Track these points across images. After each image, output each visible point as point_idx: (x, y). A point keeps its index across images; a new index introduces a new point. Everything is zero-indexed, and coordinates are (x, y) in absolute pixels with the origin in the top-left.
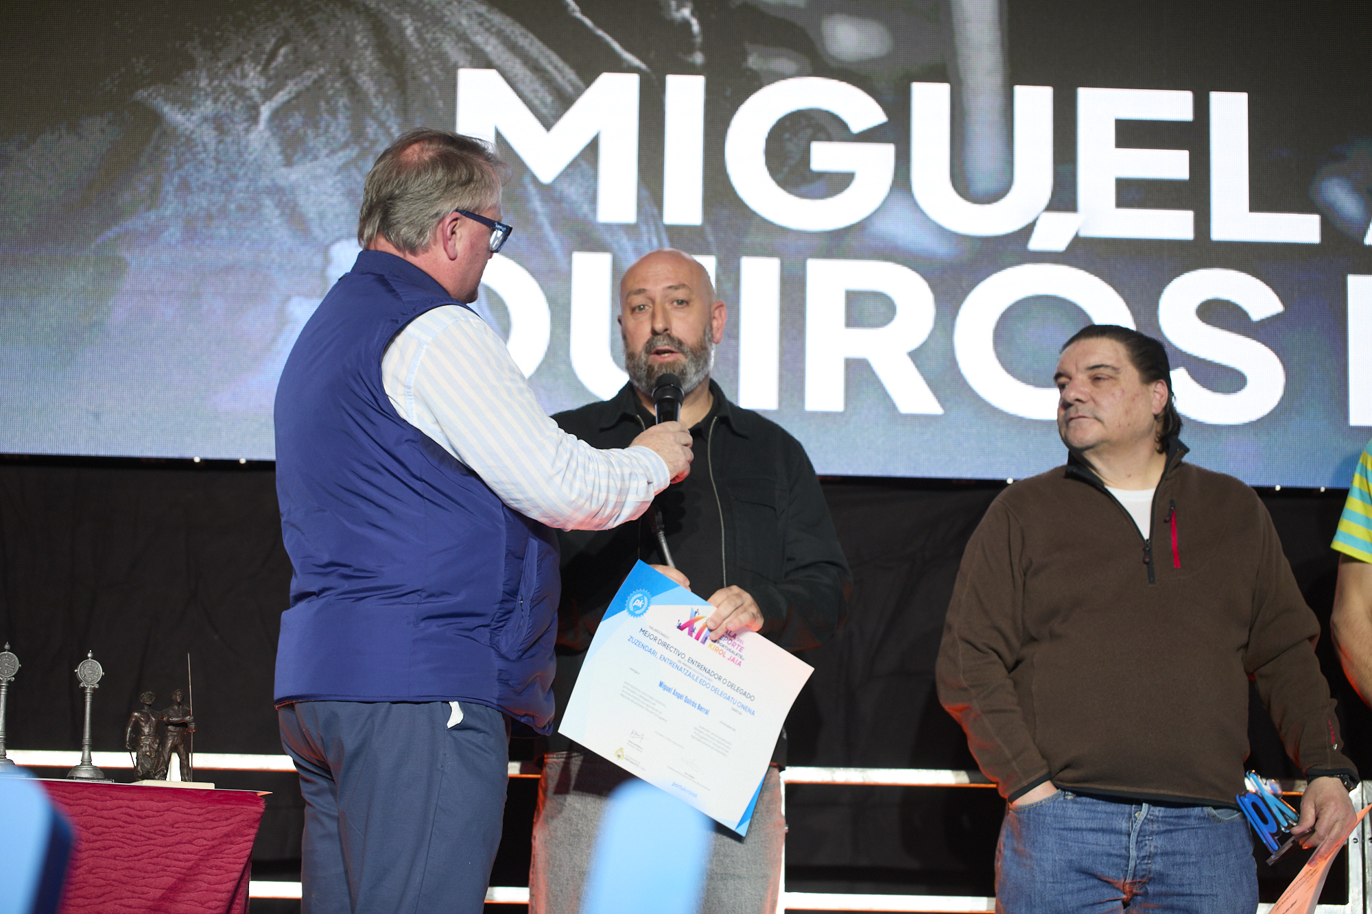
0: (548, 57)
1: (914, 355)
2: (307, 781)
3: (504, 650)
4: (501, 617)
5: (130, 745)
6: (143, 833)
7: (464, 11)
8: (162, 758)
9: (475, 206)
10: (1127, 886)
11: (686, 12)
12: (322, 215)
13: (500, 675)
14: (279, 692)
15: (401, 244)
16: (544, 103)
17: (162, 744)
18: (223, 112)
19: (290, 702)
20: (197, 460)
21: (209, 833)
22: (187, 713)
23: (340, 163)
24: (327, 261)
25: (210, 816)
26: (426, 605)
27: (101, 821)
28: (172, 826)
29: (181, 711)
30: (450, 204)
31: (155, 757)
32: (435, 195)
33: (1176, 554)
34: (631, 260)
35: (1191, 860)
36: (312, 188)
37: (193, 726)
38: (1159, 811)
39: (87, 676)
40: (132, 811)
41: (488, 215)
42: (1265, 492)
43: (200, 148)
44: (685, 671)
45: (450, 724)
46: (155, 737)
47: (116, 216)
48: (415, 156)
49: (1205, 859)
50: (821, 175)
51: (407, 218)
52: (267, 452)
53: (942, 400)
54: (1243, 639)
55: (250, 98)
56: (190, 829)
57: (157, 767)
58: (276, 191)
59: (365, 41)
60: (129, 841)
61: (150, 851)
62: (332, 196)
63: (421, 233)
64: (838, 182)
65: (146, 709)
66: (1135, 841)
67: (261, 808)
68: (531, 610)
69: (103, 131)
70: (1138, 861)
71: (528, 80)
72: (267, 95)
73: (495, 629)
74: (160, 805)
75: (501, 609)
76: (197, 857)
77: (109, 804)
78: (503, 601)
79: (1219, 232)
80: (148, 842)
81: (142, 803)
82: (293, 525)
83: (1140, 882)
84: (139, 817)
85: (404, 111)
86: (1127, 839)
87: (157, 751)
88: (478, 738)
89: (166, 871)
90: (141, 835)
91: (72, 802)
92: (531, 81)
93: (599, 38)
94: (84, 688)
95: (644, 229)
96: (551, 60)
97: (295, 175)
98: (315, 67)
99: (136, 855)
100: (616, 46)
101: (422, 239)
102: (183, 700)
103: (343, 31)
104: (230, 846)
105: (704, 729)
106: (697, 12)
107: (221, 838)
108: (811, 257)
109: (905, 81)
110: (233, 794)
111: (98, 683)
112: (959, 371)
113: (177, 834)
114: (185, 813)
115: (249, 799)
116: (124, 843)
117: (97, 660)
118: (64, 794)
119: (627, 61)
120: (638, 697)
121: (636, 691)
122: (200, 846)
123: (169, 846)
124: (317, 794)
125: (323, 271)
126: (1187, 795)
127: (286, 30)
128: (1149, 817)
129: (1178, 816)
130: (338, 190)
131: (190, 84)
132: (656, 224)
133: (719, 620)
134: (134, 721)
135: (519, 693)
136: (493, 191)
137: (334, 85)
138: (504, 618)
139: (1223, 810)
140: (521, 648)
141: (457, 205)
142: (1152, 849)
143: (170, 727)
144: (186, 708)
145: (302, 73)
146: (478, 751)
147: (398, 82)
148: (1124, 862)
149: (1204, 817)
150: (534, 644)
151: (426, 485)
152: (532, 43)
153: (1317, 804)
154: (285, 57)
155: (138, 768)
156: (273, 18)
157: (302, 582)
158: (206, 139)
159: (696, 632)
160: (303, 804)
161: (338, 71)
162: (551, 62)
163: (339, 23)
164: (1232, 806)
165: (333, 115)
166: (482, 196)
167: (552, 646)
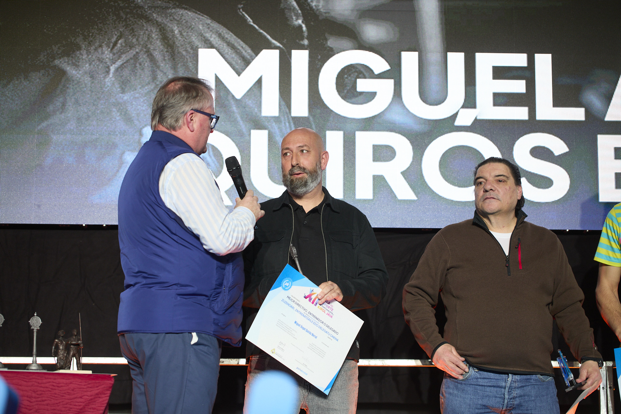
0: (238, 42)
1: (404, 173)
2: (133, 369)
3: (216, 310)
4: (214, 295)
5: (54, 354)
6: (60, 394)
8: (68, 360)
9: (201, 107)
10: (503, 411)
11: (300, 21)
12: (138, 115)
13: (214, 321)
14: (120, 328)
15: (169, 127)
16: (237, 63)
17: (68, 353)
19: (123, 333)
20: (84, 225)
21: (89, 393)
22: (79, 340)
23: (146, 91)
24: (141, 134)
25: (90, 386)
26: (181, 290)
27: (42, 389)
28: (73, 390)
29: (77, 339)
30: (189, 107)
31: (65, 359)
32: (182, 104)
33: (520, 263)
35: (532, 399)
37: (82, 345)
38: (517, 377)
39: (34, 324)
40: (54, 384)
41: (207, 111)
43: (83, 85)
44: (307, 318)
45: (192, 343)
46: (65, 351)
47: (47, 117)
48: (172, 87)
49: (538, 398)
50: (361, 93)
51: (170, 115)
53: (416, 194)
54: (550, 300)
56: (81, 392)
57: (66, 364)
59: (157, 37)
60: (53, 398)
61: (63, 402)
62: (143, 106)
63: (177, 121)
64: (371, 96)
65: (61, 338)
66: (507, 391)
67: (112, 382)
68: (229, 292)
69: (40, 79)
70: (509, 400)
73: (212, 301)
74: (68, 381)
75: (214, 292)
76: (84, 404)
77: (44, 381)
78: (215, 289)
79: (541, 115)
80: (62, 398)
81: (59, 380)
82: (124, 254)
83: (509, 409)
84: (58, 386)
86: (504, 390)
87: (66, 357)
88: (205, 349)
89: (70, 410)
91: (27, 380)
93: (261, 33)
94: (33, 329)
95: (282, 119)
96: (239, 44)
97: (126, 97)
99: (57, 404)
100: (269, 37)
101: (178, 123)
102: (77, 334)
104: (99, 399)
105: (314, 345)
106: (304, 22)
107: (95, 395)
108: (358, 130)
109: (399, 51)
110: (100, 376)
111: (39, 327)
112: (424, 181)
113: (75, 394)
114: (79, 385)
115: (107, 378)
116: (51, 398)
117: (39, 317)
118: (24, 377)
119: (274, 44)
120: (284, 327)
121: (284, 324)
122: (85, 399)
123: (72, 399)
124: (136, 375)
125: (139, 140)
126: (527, 370)
127: (121, 32)
128: (514, 380)
129: (526, 379)
130: (145, 103)
131: (78, 57)
132: (288, 117)
133: (323, 295)
134: (56, 344)
135: (224, 329)
136: (208, 100)
137: (143, 57)
138: (216, 296)
139: (544, 376)
140: (224, 309)
141: (192, 107)
142: (515, 395)
143: (72, 346)
144: (79, 337)
145: (128, 51)
146: (205, 354)
147: (172, 55)
148: (502, 400)
149: (537, 380)
150: (231, 307)
151: (178, 237)
152: (230, 36)
153: (589, 372)
154: (121, 44)
155: (58, 364)
156: (115, 27)
157: (128, 280)
158: (86, 82)
159: (312, 300)
160: (132, 379)
161: (145, 50)
162: (240, 45)
163: (145, 28)
164: (547, 374)
165: (143, 69)
166: (203, 103)
167: (240, 307)
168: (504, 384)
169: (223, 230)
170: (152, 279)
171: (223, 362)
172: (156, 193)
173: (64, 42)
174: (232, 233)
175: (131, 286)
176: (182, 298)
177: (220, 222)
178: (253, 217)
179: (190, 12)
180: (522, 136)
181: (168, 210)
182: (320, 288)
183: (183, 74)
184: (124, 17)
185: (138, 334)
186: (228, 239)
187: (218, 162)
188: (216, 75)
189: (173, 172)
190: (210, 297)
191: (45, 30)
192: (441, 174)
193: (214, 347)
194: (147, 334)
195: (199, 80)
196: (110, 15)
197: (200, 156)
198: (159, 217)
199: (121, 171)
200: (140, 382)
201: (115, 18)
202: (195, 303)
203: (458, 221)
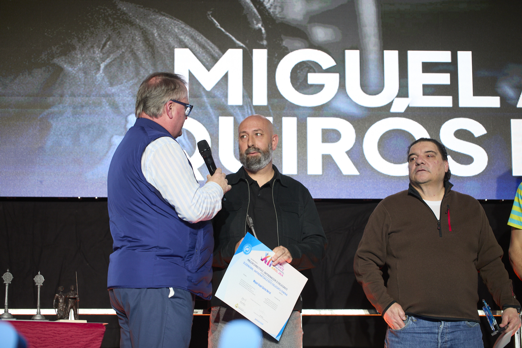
0: (208, 43)
1: (348, 153)
2: (121, 319)
3: (190, 269)
5: (55, 306)
7: (176, 27)
8: (67, 311)
9: (178, 98)
11: (260, 25)
12: (124, 105)
13: (188, 278)
14: (109, 285)
15: (151, 115)
16: (207, 61)
17: (67, 306)
18: (87, 67)
19: (112, 288)
20: (79, 198)
21: (85, 339)
22: (76, 294)
23: (131, 85)
24: (127, 121)
25: (85, 333)
26: (160, 252)
28: (71, 337)
30: (168, 98)
31: (64, 311)
32: (162, 95)
33: (450, 226)
34: (241, 119)
35: (461, 342)
36: (121, 94)
37: (78, 299)
38: (448, 324)
39: (38, 281)
40: (55, 332)
41: (183, 101)
42: (482, 202)
43: (78, 80)
44: (263, 277)
45: (170, 296)
46: (64, 303)
48: (154, 81)
49: (466, 341)
50: (312, 85)
51: (153, 104)
52: (104, 194)
53: (359, 170)
54: (476, 257)
55: (97, 61)
56: (77, 338)
57: (65, 315)
58: (107, 95)
59: (139, 39)
60: (54, 343)
61: (63, 346)
62: (128, 97)
63: (158, 110)
64: (319, 87)
65: (61, 293)
66: (440, 336)
67: (104, 329)
68: (200, 254)
69: (41, 74)
70: (442, 344)
71: (201, 52)
72: (103, 60)
73: (186, 261)
74: (66, 329)
75: (188, 254)
77: (47, 329)
78: (189, 251)
79: (463, 103)
80: (62, 343)
81: (59, 328)
82: (113, 222)
84: (58, 334)
85: (154, 65)
86: (437, 335)
87: (65, 308)
88: (180, 301)
90: (59, 341)
91: (33, 329)
92: (202, 53)
93: (227, 35)
94: (37, 286)
95: (245, 107)
97: (114, 90)
98: (120, 49)
100: (234, 38)
101: (159, 112)
102: (74, 289)
103: (131, 36)
104: (92, 344)
105: (268, 299)
106: (264, 25)
107: (89, 341)
108: (309, 116)
109: (343, 49)
110: (94, 324)
111: (42, 283)
112: (365, 159)
113: (73, 340)
114: (76, 332)
115: (100, 326)
116: (53, 344)
117: (42, 275)
118: (30, 326)
119: (238, 44)
120: (245, 285)
121: (245, 283)
122: (82, 344)
123: (70, 344)
124: (123, 324)
125: (125, 126)
126: (457, 317)
127: (109, 35)
128: (445, 327)
129: (456, 326)
130: (130, 95)
131: (74, 56)
132: (250, 106)
133: (276, 258)
134: (56, 298)
135: (196, 285)
136: (184, 92)
137: (128, 55)
138: (189, 257)
139: (471, 322)
140: (196, 268)
141: (171, 98)
142: (447, 339)
143: (70, 300)
144: (75, 292)
145: (116, 51)
146: (180, 306)
147: (152, 54)
148: (436, 344)
149: (465, 326)
150: (203, 266)
151: (157, 207)
152: (202, 38)
153: (510, 317)
154: (109, 45)
155: (58, 315)
156: (105, 31)
157: (116, 243)
158: (80, 77)
159: (267, 262)
160: (120, 327)
161: (129, 50)
162: (209, 45)
163: (130, 32)
164: (474, 321)
165: (128, 67)
166: (180, 94)
167: (211, 266)
168: (437, 331)
169: (195, 201)
170: (135, 243)
171: (197, 312)
172: (138, 170)
173: (61, 43)
174: (202, 204)
175: (118, 249)
176: (161, 258)
177: (192, 195)
178: (221, 191)
179: (168, 18)
180: (447, 121)
181: (149, 185)
182: (273, 252)
183: (161, 70)
184: (112, 22)
185: (124, 289)
186: (198, 209)
187: (192, 144)
188: (189, 70)
189: (153, 153)
190: (185, 258)
191: (46, 34)
192: (379, 153)
193: (188, 300)
194: (131, 289)
195: (176, 75)
196: (100, 21)
197: (176, 139)
198: (142, 191)
199: (110, 152)
200: (126, 330)
201: (104, 23)
202: (171, 263)
203: (394, 193)
